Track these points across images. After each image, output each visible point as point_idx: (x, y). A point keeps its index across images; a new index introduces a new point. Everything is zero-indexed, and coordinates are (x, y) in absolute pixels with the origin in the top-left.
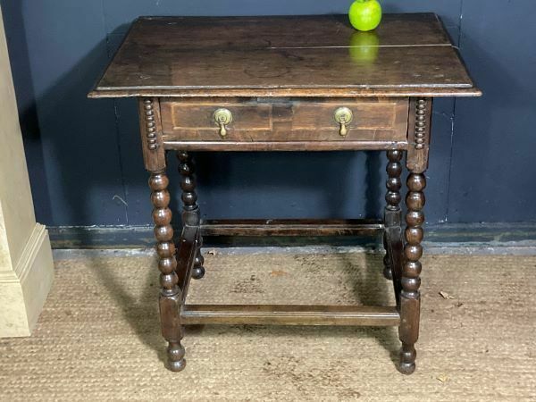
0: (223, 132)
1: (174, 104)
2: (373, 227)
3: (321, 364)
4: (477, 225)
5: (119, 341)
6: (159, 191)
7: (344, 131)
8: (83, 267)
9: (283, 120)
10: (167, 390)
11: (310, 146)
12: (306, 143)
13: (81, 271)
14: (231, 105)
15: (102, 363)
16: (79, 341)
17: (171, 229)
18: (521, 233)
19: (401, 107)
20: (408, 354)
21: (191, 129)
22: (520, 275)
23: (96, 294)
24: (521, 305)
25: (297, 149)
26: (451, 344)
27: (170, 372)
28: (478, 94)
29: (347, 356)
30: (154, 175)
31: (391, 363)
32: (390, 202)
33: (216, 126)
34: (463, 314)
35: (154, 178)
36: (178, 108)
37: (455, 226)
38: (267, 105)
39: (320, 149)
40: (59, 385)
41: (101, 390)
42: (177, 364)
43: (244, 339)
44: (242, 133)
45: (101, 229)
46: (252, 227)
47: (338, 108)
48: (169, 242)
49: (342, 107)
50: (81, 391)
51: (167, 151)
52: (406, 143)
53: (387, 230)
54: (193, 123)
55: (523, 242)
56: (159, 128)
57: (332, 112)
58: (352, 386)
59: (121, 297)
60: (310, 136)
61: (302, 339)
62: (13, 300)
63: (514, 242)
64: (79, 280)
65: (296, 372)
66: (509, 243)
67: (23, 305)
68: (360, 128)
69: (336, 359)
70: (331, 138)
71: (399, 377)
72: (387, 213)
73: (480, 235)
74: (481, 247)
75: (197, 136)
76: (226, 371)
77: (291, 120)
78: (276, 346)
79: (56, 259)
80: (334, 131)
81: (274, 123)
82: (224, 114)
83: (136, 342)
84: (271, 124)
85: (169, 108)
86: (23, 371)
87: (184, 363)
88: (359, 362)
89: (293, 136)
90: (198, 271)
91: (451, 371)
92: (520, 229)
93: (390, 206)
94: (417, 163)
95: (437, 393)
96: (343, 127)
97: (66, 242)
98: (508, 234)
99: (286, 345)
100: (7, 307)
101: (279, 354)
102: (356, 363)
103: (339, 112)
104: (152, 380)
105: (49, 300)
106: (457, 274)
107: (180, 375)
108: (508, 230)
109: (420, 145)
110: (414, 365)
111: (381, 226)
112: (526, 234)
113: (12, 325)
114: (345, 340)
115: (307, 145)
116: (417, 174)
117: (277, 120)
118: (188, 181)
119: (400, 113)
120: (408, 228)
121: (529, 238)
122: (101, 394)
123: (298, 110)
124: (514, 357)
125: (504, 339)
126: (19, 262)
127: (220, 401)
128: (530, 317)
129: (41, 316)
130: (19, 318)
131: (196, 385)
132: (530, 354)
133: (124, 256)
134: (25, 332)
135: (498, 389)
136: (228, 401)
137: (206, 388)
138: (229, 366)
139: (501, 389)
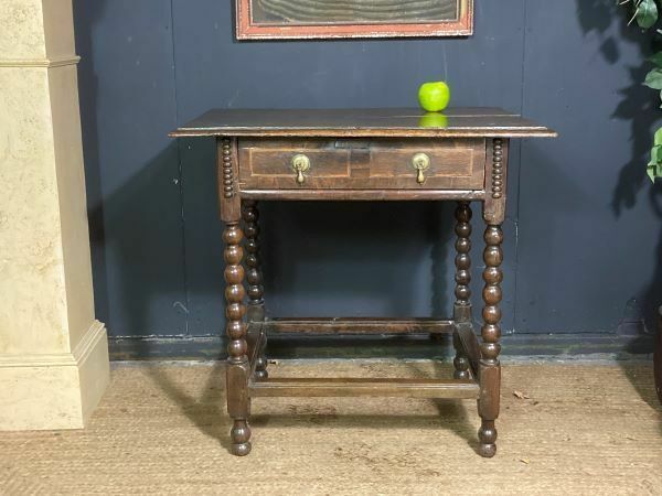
0: (301, 178)
1: (252, 150)
2: (442, 324)
3: (396, 451)
4: (545, 337)
5: (179, 432)
6: (233, 244)
7: (421, 177)
8: (139, 374)
9: (360, 167)
10: (232, 471)
11: (387, 195)
12: (384, 192)
13: (138, 378)
14: (310, 150)
15: (162, 450)
16: (135, 432)
17: (242, 288)
18: (591, 346)
19: (478, 152)
20: (489, 433)
21: (269, 176)
22: (593, 381)
23: (153, 396)
24: (598, 405)
25: (374, 198)
26: (531, 434)
27: (235, 458)
28: (554, 135)
29: (423, 444)
30: (228, 226)
31: (470, 449)
32: (459, 296)
33: (293, 173)
34: (539, 410)
35: (229, 230)
36: (255, 154)
37: (523, 338)
38: (344, 150)
39: (398, 198)
40: (114, 468)
41: (160, 472)
42: (243, 447)
43: (313, 430)
44: (320, 181)
45: (161, 340)
46: (319, 324)
47: (415, 154)
48: (240, 303)
49: (419, 152)
50: (138, 472)
51: (243, 201)
52: (483, 192)
53: (458, 326)
54: (270, 170)
55: (592, 355)
56: (236, 175)
57: (409, 158)
58: (430, 467)
59: (180, 397)
60: (388, 184)
61: (373, 430)
62: (68, 386)
63: (583, 356)
64: (135, 384)
65: (370, 456)
66: (578, 356)
67: (78, 392)
68: (437, 175)
69: (410, 446)
70: (409, 186)
71: (479, 459)
72: (457, 307)
73: (548, 347)
74: (550, 359)
75: (274, 184)
76: (294, 456)
77: (367, 166)
78: (346, 435)
79: (112, 368)
80: (412, 179)
81: (352, 170)
82: (302, 160)
83: (197, 432)
84: (349, 171)
85: (247, 153)
86: (75, 457)
87: (249, 447)
88: (436, 449)
89: (370, 184)
90: (261, 374)
91: (533, 455)
92: (589, 341)
93: (459, 302)
94: (496, 213)
95: (521, 472)
96: (421, 173)
97: (123, 353)
98: (576, 346)
99: (357, 436)
100: (62, 393)
101: (351, 442)
102: (433, 449)
103: (416, 159)
104: (215, 463)
105: (103, 401)
106: (529, 380)
107: (244, 459)
108: (576, 342)
109: (497, 194)
110: (494, 446)
111: (450, 322)
112: (596, 346)
113: (64, 415)
114: (419, 431)
115: (383, 195)
116: (494, 226)
117: (354, 167)
118: (255, 274)
119: (477, 159)
120: (486, 286)
122: (159, 475)
123: (375, 155)
124: (598, 445)
125: (585, 430)
126: (77, 347)
127: (289, 480)
128: (609, 413)
129: (95, 413)
130: (74, 407)
131: (263, 467)
132: (614, 442)
133: (182, 366)
134: (77, 422)
135: (585, 469)
136: (298, 479)
137: (274, 469)
138: (297, 451)
139: (589, 469)
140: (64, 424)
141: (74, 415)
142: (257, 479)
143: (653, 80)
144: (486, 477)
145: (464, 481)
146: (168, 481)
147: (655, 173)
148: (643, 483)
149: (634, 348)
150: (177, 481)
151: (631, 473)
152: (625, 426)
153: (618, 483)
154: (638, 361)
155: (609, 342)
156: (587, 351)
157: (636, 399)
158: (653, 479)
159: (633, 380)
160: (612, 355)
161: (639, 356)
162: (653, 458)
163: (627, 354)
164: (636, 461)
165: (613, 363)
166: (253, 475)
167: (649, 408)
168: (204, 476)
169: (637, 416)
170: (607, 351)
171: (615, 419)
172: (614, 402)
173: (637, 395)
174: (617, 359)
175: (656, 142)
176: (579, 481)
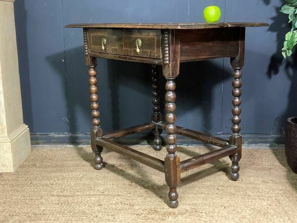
5: (57, 174)
7: (138, 50)
10: (78, 191)
15: (47, 182)
16: (37, 174)
18: (258, 140)
19: (158, 38)
20: (173, 195)
23: (49, 159)
24: (258, 165)
37: (226, 136)
40: (23, 189)
41: (44, 191)
45: (57, 135)
50: (34, 191)
55: (258, 145)
62: (6, 152)
63: (254, 145)
64: (42, 155)
65: (145, 186)
66: (252, 145)
67: (11, 155)
75: (98, 50)
76: (109, 185)
91: (223, 186)
92: (257, 138)
94: (167, 73)
95: (217, 193)
98: (251, 140)
99: (141, 177)
100: (3, 155)
101: (138, 179)
104: (71, 188)
108: (251, 138)
109: (167, 62)
110: (177, 202)
112: (261, 140)
113: (4, 166)
119: (158, 42)
121: (261, 142)
124: (256, 182)
125: (251, 176)
126: (11, 134)
127: (104, 195)
128: (263, 169)
129: (21, 166)
130: (9, 162)
131: (93, 189)
132: (264, 182)
133: (66, 147)
134: (11, 169)
135: (248, 193)
136: (109, 195)
137: (98, 191)
138: (111, 183)
139: (250, 193)
140: (5, 170)
141: (9, 166)
142: (89, 195)
143: (285, 9)
144: (199, 195)
145: (188, 197)
146: (47, 195)
147: (286, 55)
148: (276, 199)
149: (278, 141)
150: (51, 195)
151: (270, 195)
152: (270, 175)
153: (263, 199)
154: (280, 147)
155: (267, 138)
156: (256, 143)
157: (277, 163)
158: (281, 198)
159: (276, 155)
160: (268, 144)
161: (281, 145)
162: (282, 189)
163: (275, 144)
164: (273, 190)
165: (268, 148)
166: (88, 193)
167: (283, 167)
168: (65, 193)
169: (277, 170)
170: (266, 142)
171: (266, 172)
172: (266, 164)
173: (277, 161)
174: (270, 146)
175: (286, 39)
176: (244, 198)
